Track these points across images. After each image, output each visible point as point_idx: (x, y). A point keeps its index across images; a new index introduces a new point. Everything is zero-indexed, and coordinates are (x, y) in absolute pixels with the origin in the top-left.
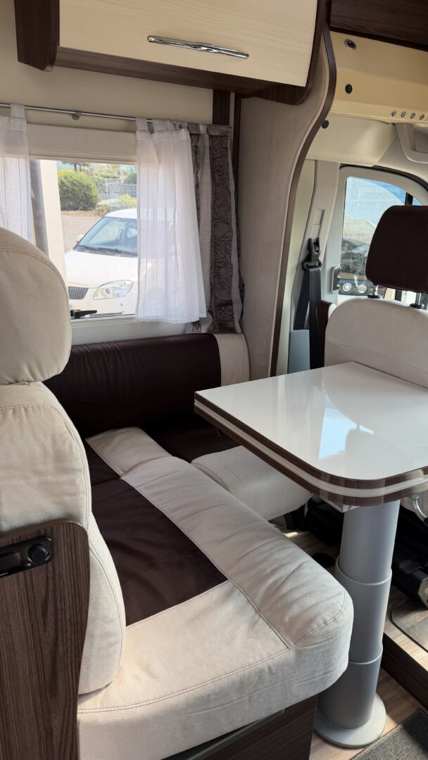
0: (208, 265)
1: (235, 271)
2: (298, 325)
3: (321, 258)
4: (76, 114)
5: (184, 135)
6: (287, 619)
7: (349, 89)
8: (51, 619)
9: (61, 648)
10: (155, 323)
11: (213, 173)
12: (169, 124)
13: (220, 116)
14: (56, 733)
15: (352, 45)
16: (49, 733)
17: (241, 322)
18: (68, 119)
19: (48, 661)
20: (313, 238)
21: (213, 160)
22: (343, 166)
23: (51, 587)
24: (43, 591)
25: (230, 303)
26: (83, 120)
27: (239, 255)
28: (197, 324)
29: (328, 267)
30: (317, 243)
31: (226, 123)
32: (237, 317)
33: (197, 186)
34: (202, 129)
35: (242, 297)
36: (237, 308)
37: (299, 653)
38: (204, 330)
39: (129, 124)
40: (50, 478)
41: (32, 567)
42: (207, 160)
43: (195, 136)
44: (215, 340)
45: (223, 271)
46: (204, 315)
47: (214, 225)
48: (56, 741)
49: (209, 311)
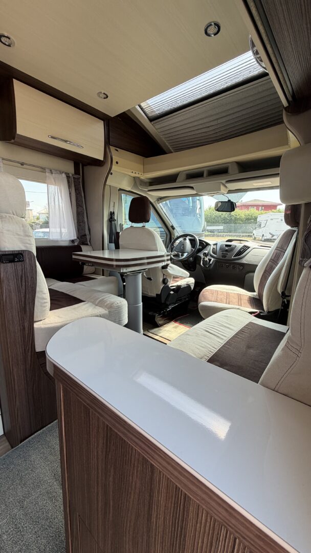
0: (76, 221)
1: (86, 223)
2: (110, 242)
3: (116, 218)
4: (22, 164)
5: (64, 175)
6: (105, 304)
7: (117, 163)
8: (24, 284)
9: (27, 296)
10: (57, 241)
11: (75, 190)
12: (58, 172)
13: (77, 171)
14: (26, 329)
15: (117, 150)
16: (24, 328)
17: (90, 241)
18: (20, 165)
19: (23, 299)
20: (112, 211)
21: (75, 186)
22: (120, 190)
23: (23, 272)
24: (21, 273)
25: (85, 235)
26: (25, 166)
27: (87, 218)
28: (73, 241)
29: (119, 224)
30: (114, 213)
31: (79, 175)
32: (88, 240)
33: (70, 194)
34: (70, 175)
35: (90, 233)
36: (88, 237)
37: (109, 312)
38: (76, 244)
39: (43, 169)
40: (22, 237)
41: (17, 261)
42: (73, 185)
43: (68, 177)
44: (81, 247)
45: (81, 224)
46: (76, 238)
47: (77, 208)
48: (27, 332)
49: (78, 238)
